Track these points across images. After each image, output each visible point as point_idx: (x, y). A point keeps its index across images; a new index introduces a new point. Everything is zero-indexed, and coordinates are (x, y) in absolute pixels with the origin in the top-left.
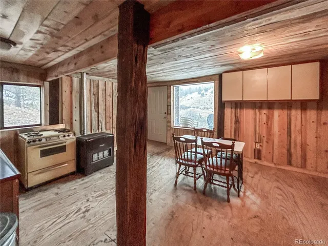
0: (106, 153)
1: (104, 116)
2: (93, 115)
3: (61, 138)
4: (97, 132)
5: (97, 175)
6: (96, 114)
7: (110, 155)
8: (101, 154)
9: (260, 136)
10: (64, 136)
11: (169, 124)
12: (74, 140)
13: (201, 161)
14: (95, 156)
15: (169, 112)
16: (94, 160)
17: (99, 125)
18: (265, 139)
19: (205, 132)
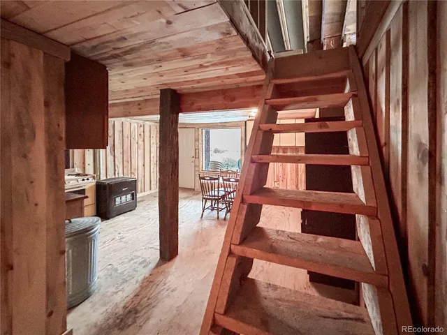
0: (129, 196)
1: (121, 160)
2: (108, 159)
3: (80, 182)
4: (114, 177)
5: (121, 218)
6: (112, 157)
7: (133, 199)
8: (123, 198)
9: (277, 176)
10: (83, 180)
11: (196, 169)
12: (94, 183)
13: (223, 197)
14: (118, 200)
15: (197, 156)
16: (117, 203)
17: (115, 170)
18: (281, 179)
19: (230, 173)
